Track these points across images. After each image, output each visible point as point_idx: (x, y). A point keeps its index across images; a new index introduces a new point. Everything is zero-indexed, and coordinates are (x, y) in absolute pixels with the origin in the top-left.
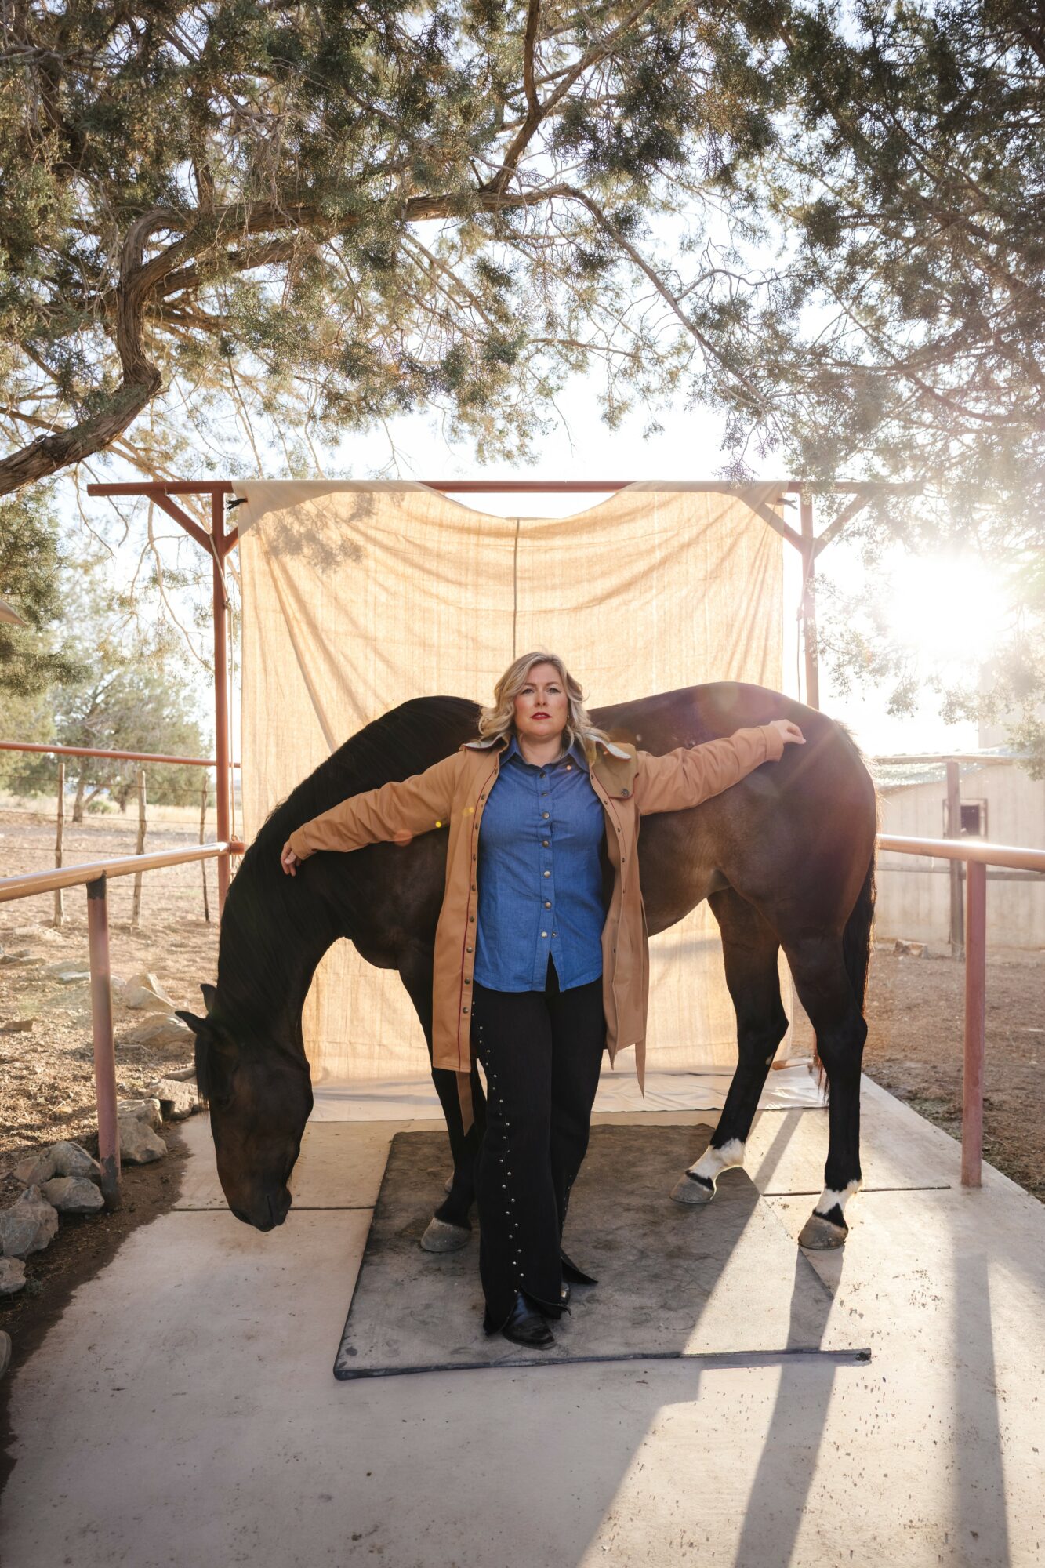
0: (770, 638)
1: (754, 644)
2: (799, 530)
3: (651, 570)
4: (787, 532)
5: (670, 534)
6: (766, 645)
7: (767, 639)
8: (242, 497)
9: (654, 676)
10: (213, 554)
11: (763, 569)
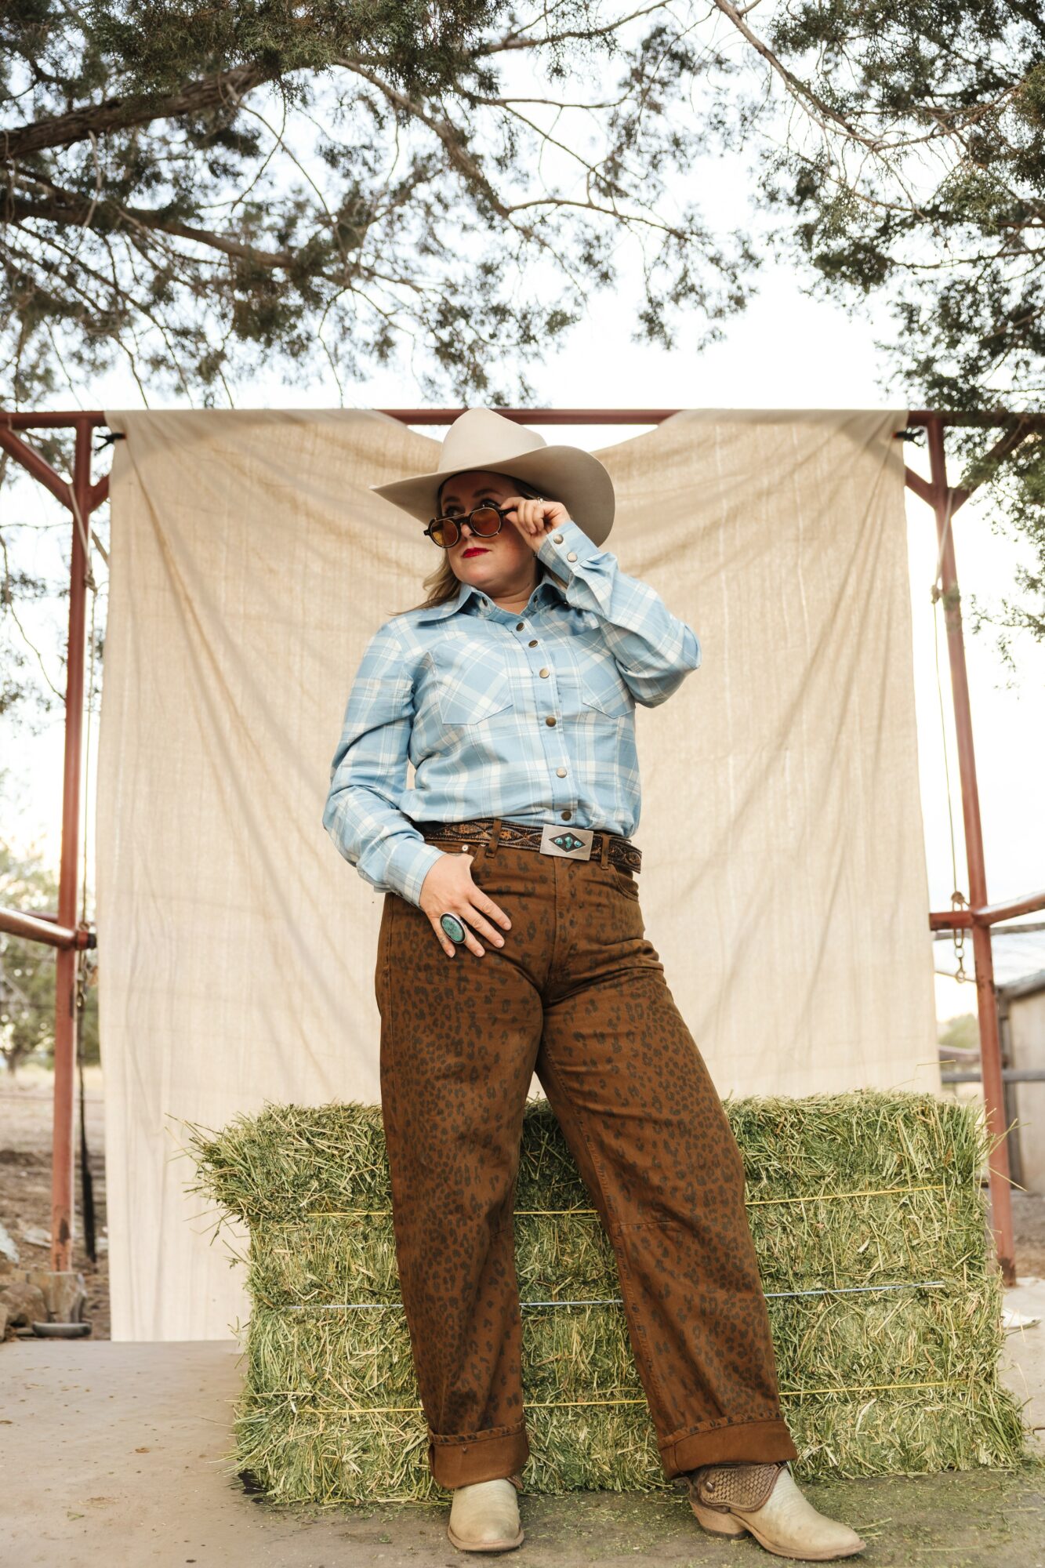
0: (894, 625)
1: (870, 634)
2: (927, 475)
3: (715, 526)
4: (912, 480)
5: (740, 478)
6: (888, 635)
7: (889, 627)
8: (118, 431)
9: (727, 680)
10: (72, 510)
11: (878, 527)
